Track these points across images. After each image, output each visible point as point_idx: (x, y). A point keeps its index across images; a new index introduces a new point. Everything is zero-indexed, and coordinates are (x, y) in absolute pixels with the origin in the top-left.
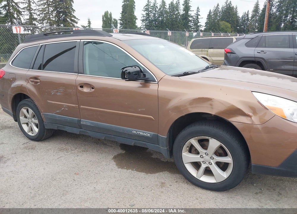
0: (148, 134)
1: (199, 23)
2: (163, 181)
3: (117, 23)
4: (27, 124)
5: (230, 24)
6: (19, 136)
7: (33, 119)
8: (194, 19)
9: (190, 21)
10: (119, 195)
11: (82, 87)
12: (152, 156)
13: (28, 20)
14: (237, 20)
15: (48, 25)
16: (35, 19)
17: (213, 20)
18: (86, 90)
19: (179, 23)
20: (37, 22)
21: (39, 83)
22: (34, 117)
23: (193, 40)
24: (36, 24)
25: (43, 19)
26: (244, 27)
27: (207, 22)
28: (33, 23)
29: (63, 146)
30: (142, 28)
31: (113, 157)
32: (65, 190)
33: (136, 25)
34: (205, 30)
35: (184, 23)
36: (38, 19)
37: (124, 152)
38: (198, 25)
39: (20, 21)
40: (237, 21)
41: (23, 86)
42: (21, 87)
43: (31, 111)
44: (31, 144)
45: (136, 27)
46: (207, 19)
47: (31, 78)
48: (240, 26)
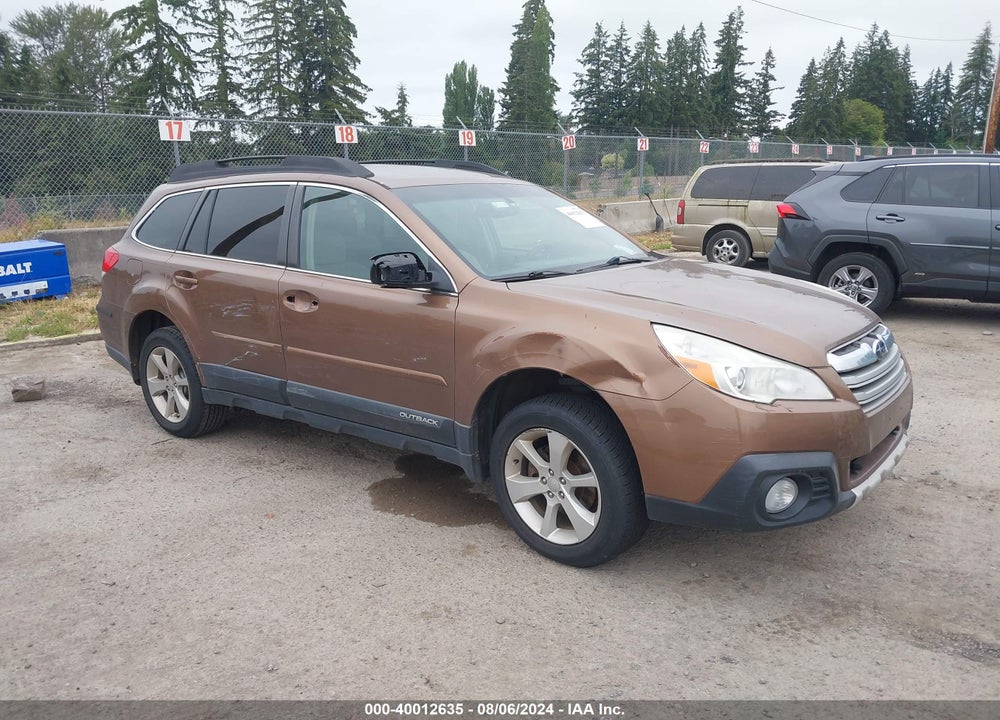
0: (432, 420)
1: (770, 104)
2: (473, 543)
3: (491, 101)
4: (165, 394)
5: (880, 107)
6: (147, 425)
7: (177, 378)
8: (753, 90)
9: (739, 97)
10: (356, 564)
11: (291, 299)
12: (471, 490)
13: (214, 91)
14: (908, 96)
15: (273, 105)
16: (236, 88)
17: (821, 95)
18: (300, 307)
19: (700, 104)
20: (241, 95)
21: (195, 287)
22: (179, 371)
23: (703, 169)
24: (239, 103)
25: (261, 88)
26: (934, 119)
27: (798, 102)
28: (229, 98)
29: (253, 454)
30: (574, 121)
31: (369, 485)
32: (234, 547)
33: (555, 108)
34: (791, 131)
35: (717, 104)
36: (246, 86)
37: (400, 475)
38: (767, 111)
39: (189, 92)
40: (909, 99)
41: (161, 293)
42: (156, 295)
43: (170, 355)
44: (172, 446)
45: (555, 115)
46: (800, 91)
47: (178, 273)
48: (919, 117)
